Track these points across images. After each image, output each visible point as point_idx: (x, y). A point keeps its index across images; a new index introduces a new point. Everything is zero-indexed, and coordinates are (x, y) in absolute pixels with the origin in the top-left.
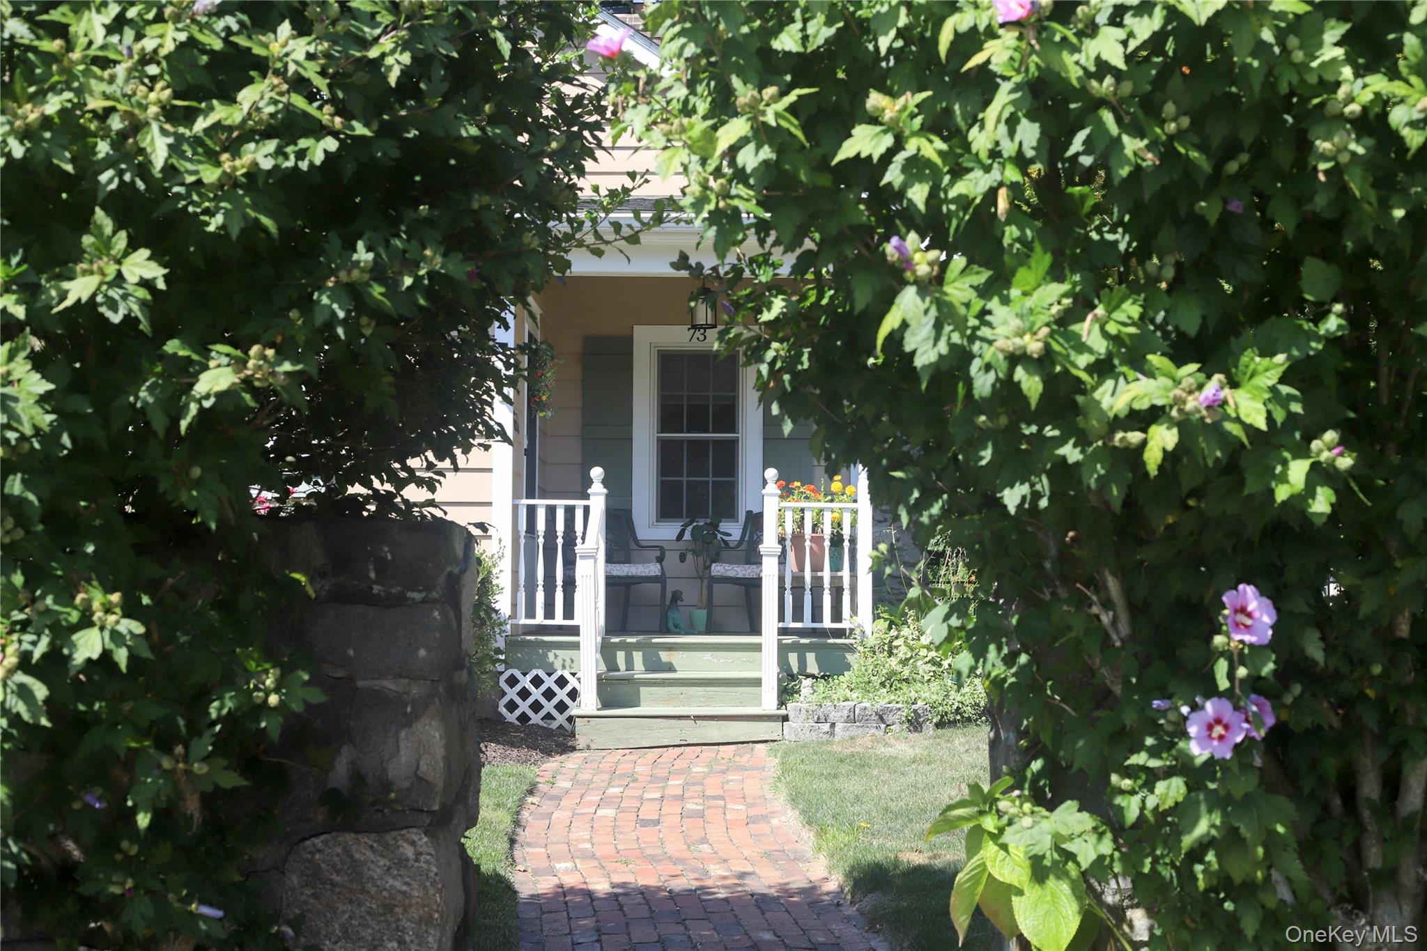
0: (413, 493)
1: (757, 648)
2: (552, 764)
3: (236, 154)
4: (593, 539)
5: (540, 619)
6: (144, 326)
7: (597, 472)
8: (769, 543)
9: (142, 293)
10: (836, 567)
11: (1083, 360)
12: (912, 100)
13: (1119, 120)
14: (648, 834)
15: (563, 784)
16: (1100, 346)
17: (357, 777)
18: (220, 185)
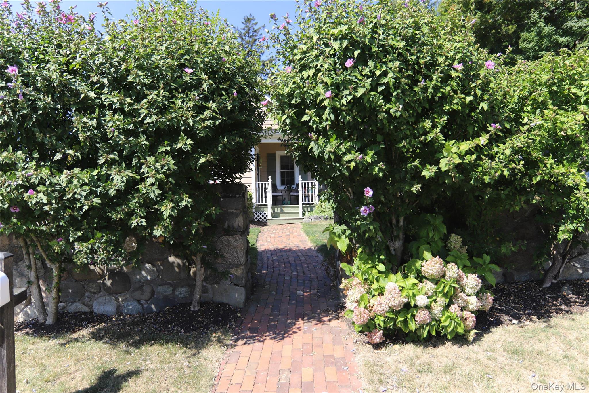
0: (237, 180)
1: (298, 207)
2: (264, 228)
3: (204, 123)
4: (269, 189)
5: (261, 203)
6: (190, 151)
7: (270, 177)
8: (300, 189)
9: (190, 146)
10: (312, 192)
11: (341, 153)
12: (313, 111)
13: (346, 113)
14: (280, 239)
15: (265, 231)
16: (344, 150)
17: (229, 226)
18: (201, 128)
